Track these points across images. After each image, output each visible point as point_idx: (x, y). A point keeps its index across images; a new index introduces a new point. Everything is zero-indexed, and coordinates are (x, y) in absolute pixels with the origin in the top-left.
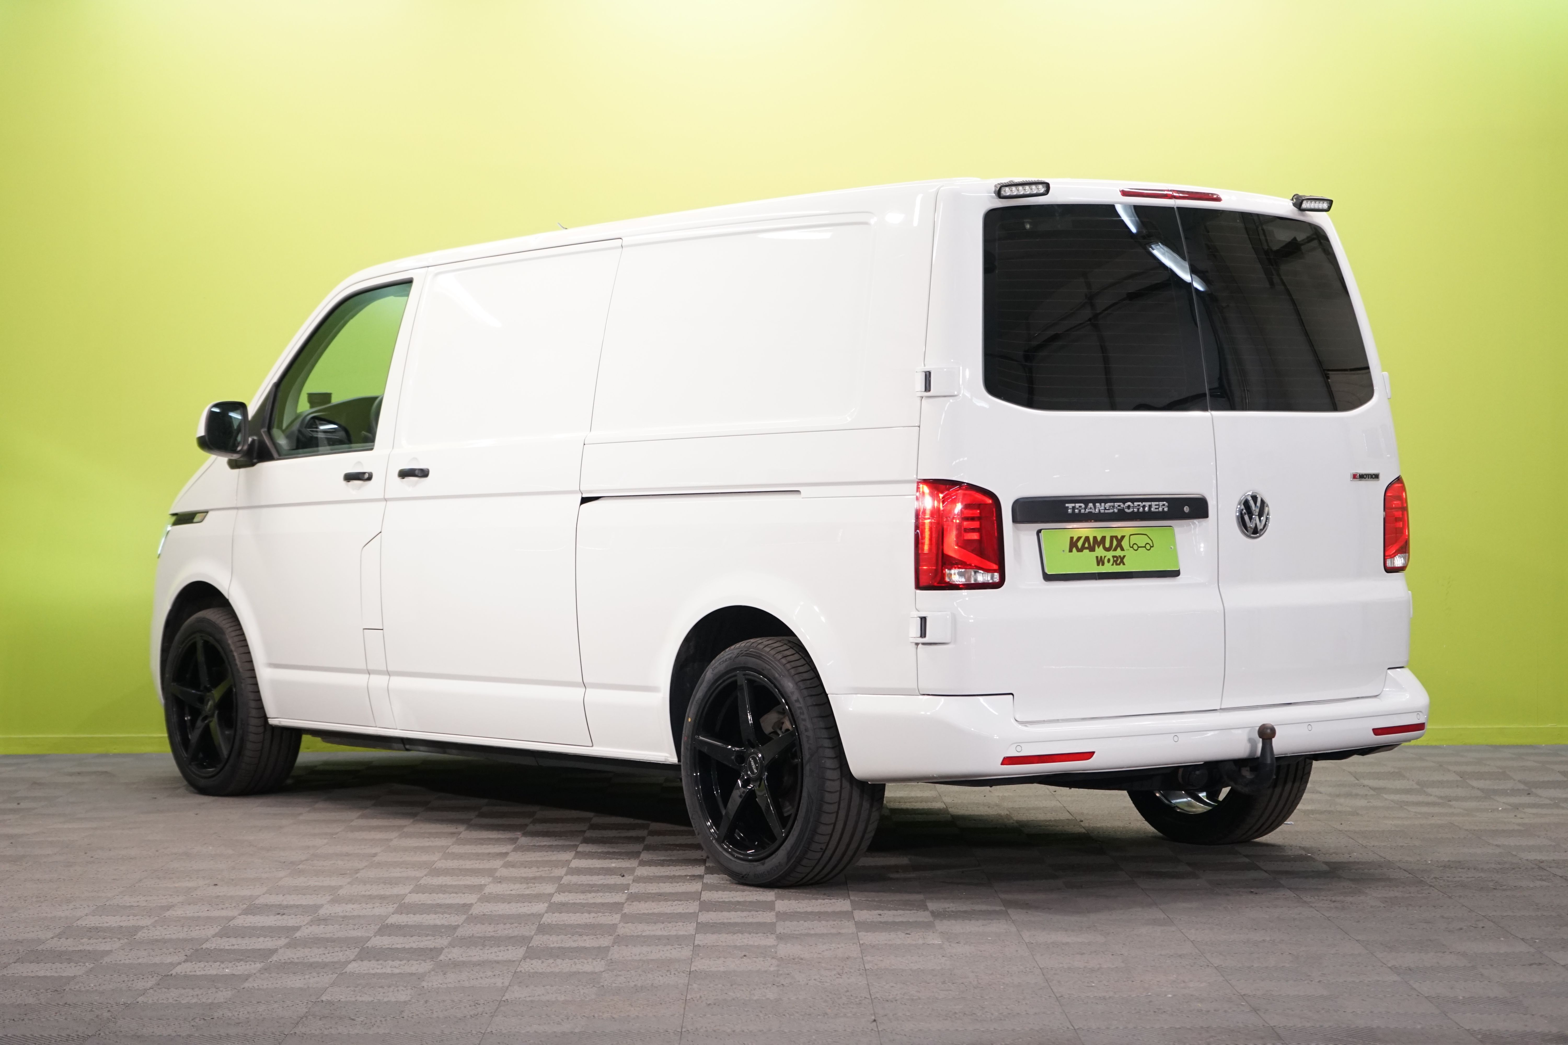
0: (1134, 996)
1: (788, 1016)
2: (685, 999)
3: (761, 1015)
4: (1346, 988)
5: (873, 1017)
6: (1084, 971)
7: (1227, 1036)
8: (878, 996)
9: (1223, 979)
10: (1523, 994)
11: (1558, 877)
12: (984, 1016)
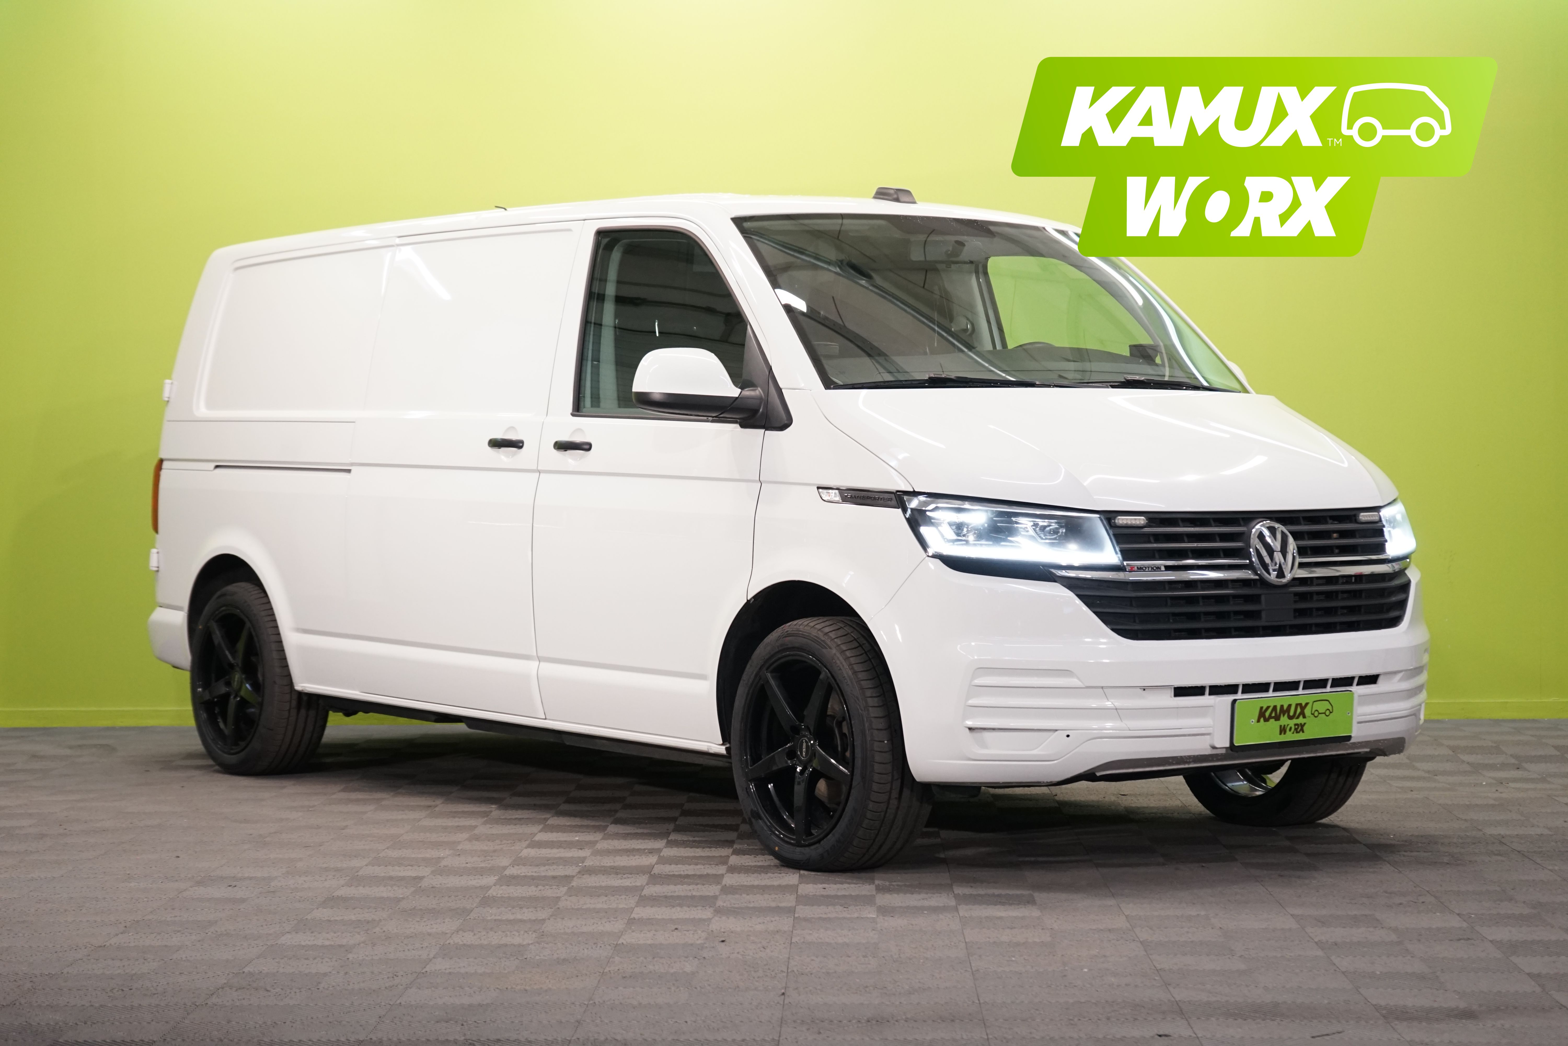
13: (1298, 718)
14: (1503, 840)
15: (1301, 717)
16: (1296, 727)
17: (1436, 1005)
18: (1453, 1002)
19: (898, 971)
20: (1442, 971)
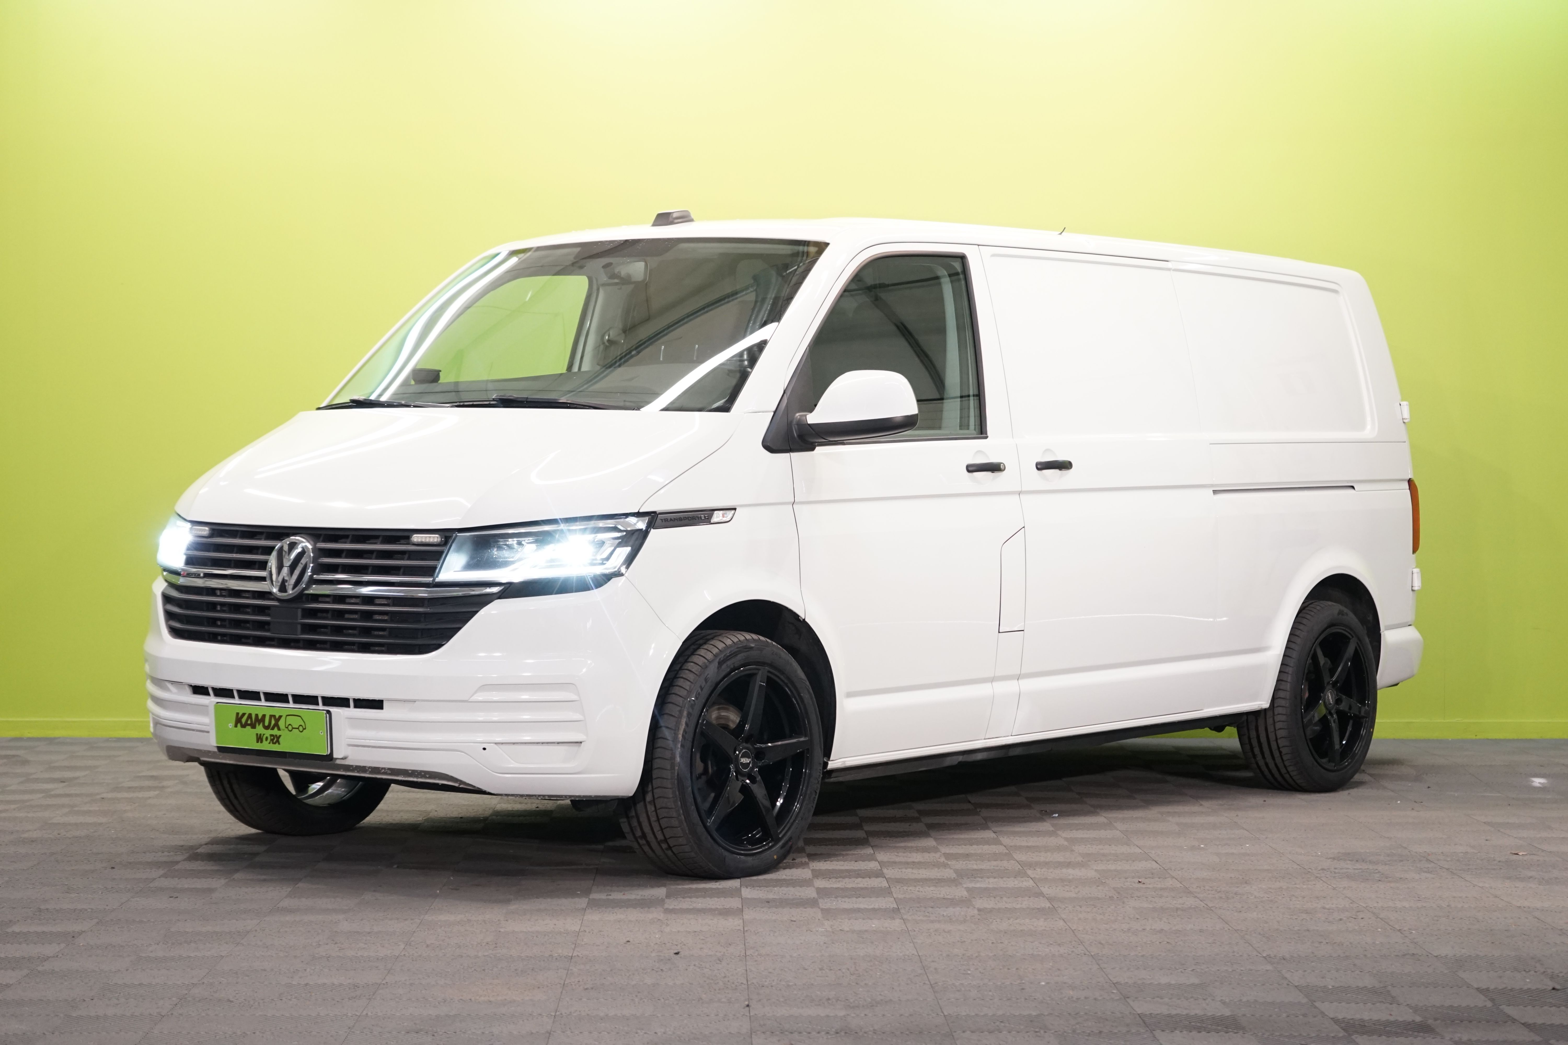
0: (1008, 983)
1: (663, 1000)
2: (563, 983)
3: (637, 1000)
4: (1218, 977)
5: (747, 1003)
6: (962, 958)
7: (1093, 1023)
8: (754, 981)
9: (1099, 967)
10: (1392, 984)
11: (1444, 870)
12: (856, 1002)
13: (273, 729)
14: (1429, 858)
15: (276, 729)
16: (272, 738)
17: (1392, 1019)
18: (1404, 1015)
19: (857, 984)
20: (1393, 986)
